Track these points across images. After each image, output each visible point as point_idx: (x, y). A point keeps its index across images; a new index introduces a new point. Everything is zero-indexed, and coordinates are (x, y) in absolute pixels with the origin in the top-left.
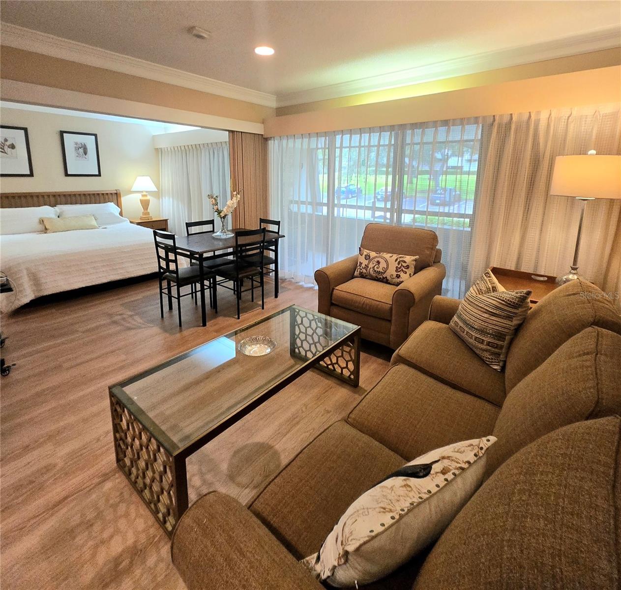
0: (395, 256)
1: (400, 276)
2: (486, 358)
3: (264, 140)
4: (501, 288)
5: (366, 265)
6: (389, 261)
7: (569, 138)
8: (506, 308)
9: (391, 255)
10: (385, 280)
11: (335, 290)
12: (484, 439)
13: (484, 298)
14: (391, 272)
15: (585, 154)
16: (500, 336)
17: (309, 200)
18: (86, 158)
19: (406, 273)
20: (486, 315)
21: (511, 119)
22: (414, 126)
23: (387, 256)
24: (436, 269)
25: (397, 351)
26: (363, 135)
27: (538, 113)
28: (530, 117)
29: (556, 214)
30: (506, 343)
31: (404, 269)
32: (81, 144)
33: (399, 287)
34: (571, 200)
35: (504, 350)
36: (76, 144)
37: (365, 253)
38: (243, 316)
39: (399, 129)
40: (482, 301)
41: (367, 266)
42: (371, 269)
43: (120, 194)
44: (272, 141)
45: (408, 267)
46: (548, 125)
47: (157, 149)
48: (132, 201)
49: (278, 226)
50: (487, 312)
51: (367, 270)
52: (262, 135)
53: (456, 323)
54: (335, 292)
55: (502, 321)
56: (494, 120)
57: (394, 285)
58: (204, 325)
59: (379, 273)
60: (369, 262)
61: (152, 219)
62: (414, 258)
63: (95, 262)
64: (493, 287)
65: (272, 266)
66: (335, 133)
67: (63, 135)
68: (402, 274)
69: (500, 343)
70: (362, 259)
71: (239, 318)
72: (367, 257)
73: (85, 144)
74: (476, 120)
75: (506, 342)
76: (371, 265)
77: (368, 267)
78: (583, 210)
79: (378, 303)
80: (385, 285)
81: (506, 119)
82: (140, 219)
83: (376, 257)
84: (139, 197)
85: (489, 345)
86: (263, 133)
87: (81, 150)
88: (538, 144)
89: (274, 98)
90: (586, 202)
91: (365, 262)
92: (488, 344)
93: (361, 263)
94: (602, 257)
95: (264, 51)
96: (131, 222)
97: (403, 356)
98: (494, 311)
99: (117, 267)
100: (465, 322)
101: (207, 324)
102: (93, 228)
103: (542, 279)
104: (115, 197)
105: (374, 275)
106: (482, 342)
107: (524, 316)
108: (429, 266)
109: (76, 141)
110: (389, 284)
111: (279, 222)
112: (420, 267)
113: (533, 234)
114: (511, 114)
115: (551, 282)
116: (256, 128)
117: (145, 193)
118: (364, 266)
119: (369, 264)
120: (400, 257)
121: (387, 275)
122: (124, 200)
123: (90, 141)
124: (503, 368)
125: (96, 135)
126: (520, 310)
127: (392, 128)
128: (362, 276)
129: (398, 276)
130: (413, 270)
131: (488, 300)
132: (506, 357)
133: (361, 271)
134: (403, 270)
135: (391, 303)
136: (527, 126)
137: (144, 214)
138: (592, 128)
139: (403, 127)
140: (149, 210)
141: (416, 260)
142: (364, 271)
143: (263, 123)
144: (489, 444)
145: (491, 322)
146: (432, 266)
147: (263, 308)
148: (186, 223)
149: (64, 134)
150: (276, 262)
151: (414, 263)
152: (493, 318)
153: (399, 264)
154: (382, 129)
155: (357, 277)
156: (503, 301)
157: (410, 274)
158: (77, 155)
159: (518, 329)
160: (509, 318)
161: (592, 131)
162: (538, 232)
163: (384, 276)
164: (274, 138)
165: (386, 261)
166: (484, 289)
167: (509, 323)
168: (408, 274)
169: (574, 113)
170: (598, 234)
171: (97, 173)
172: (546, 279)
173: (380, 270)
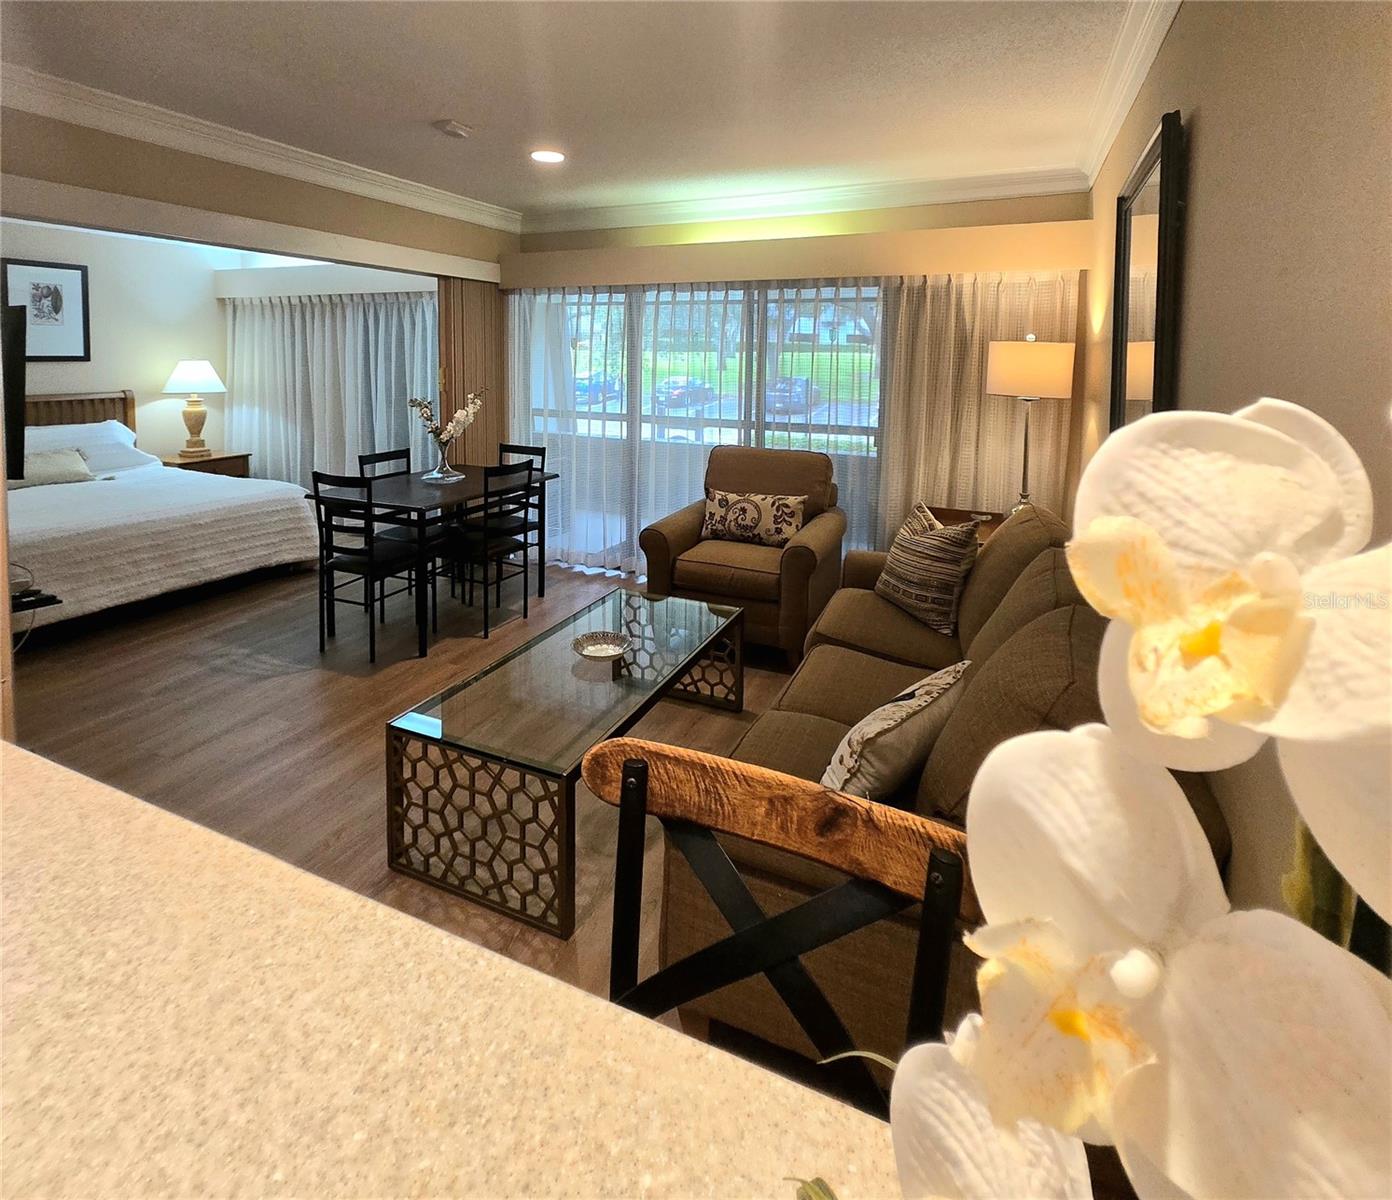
0: (770, 499)
1: (781, 529)
2: (933, 621)
3: (499, 294)
4: (939, 525)
5: (721, 517)
6: (761, 505)
7: (1001, 314)
8: (952, 549)
9: (763, 497)
10: (757, 539)
11: (678, 562)
12: (960, 664)
13: (922, 539)
14: (767, 523)
15: (1023, 339)
16: (946, 587)
17: (552, 406)
18: (57, 320)
19: (791, 524)
20: (927, 562)
21: (925, 281)
22: (783, 284)
23: (758, 498)
24: (834, 515)
25: (814, 627)
26: (695, 292)
27: (960, 276)
28: (950, 280)
29: (995, 422)
30: (954, 598)
31: (787, 519)
32: (48, 287)
33: (787, 547)
34: (1012, 401)
35: (954, 608)
36: (36, 287)
37: (718, 497)
38: (493, 633)
39: (756, 288)
40: (918, 544)
41: (724, 519)
42: (733, 523)
43: (133, 400)
44: (517, 297)
45: (792, 514)
46: (974, 293)
47: (222, 301)
48: (161, 416)
49: (541, 457)
50: (929, 557)
51: (724, 525)
52: (497, 284)
53: (886, 583)
54: (678, 564)
55: (949, 567)
56: (902, 283)
57: (772, 546)
58: (423, 654)
59: (746, 527)
60: (727, 511)
61: (210, 455)
62: (800, 499)
63: (137, 550)
64: (930, 525)
65: (533, 536)
66: (644, 288)
67: (6, 268)
68: (784, 526)
69: (947, 597)
70: (713, 507)
71: (486, 636)
72: (724, 503)
73: (56, 288)
74: (876, 281)
75: (955, 596)
76: (731, 516)
77: (726, 520)
78: (1028, 414)
79: (756, 574)
80: (759, 547)
81: (918, 283)
82: (181, 456)
83: (739, 502)
84: (181, 406)
85: (934, 603)
86: (499, 282)
87: (47, 303)
88: (964, 319)
89: (518, 216)
90: (1030, 403)
91: (720, 512)
92: (934, 601)
93: (712, 515)
94: (1056, 483)
95: (547, 157)
96: (165, 464)
97: (824, 633)
98: (938, 555)
99: (182, 560)
100: (899, 578)
101: (428, 651)
102: (82, 479)
103: (984, 518)
104: (121, 407)
105: (739, 532)
106: (925, 599)
107: (972, 559)
108: (823, 511)
109: (36, 282)
110: (765, 545)
111: (544, 449)
112: (810, 514)
113: (967, 451)
114: (925, 276)
115: (998, 519)
116: (482, 271)
117: (195, 398)
118: (719, 519)
119: (726, 514)
120: (779, 499)
121: (760, 530)
122: (141, 412)
123: (69, 282)
124: (955, 632)
125: (84, 270)
126: (969, 549)
127: (746, 286)
128: (716, 536)
129: (779, 531)
130: (801, 518)
131: (928, 540)
132: (957, 616)
133: (714, 528)
134: (785, 521)
135: (779, 572)
136: (947, 292)
137: (190, 444)
138: (1028, 302)
139: (764, 285)
140: (202, 436)
141: (803, 502)
142: (720, 527)
143: (498, 262)
144: (965, 666)
145: (933, 569)
146: (826, 511)
147: (525, 616)
148: (360, 457)
149: (9, 266)
150: (540, 526)
151: (801, 506)
152: (936, 564)
153: (778, 511)
154: (730, 286)
155: (708, 539)
156: (947, 539)
157: (797, 526)
158: (36, 312)
159: (967, 577)
160: (956, 561)
161: (1028, 305)
162: (973, 448)
163: (756, 532)
164: (520, 290)
165: (757, 507)
166: (919, 528)
167: (957, 568)
168: (794, 525)
169: (1005, 280)
170: (1048, 448)
171: (81, 354)
172: (990, 517)
173: (748, 522)
